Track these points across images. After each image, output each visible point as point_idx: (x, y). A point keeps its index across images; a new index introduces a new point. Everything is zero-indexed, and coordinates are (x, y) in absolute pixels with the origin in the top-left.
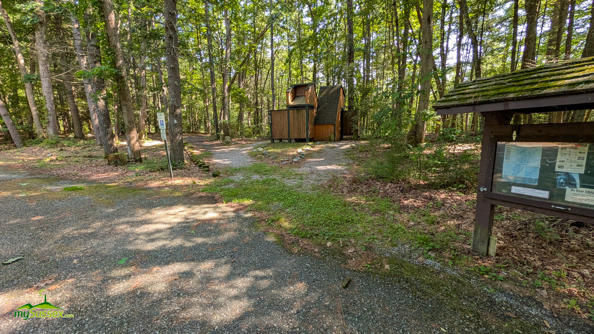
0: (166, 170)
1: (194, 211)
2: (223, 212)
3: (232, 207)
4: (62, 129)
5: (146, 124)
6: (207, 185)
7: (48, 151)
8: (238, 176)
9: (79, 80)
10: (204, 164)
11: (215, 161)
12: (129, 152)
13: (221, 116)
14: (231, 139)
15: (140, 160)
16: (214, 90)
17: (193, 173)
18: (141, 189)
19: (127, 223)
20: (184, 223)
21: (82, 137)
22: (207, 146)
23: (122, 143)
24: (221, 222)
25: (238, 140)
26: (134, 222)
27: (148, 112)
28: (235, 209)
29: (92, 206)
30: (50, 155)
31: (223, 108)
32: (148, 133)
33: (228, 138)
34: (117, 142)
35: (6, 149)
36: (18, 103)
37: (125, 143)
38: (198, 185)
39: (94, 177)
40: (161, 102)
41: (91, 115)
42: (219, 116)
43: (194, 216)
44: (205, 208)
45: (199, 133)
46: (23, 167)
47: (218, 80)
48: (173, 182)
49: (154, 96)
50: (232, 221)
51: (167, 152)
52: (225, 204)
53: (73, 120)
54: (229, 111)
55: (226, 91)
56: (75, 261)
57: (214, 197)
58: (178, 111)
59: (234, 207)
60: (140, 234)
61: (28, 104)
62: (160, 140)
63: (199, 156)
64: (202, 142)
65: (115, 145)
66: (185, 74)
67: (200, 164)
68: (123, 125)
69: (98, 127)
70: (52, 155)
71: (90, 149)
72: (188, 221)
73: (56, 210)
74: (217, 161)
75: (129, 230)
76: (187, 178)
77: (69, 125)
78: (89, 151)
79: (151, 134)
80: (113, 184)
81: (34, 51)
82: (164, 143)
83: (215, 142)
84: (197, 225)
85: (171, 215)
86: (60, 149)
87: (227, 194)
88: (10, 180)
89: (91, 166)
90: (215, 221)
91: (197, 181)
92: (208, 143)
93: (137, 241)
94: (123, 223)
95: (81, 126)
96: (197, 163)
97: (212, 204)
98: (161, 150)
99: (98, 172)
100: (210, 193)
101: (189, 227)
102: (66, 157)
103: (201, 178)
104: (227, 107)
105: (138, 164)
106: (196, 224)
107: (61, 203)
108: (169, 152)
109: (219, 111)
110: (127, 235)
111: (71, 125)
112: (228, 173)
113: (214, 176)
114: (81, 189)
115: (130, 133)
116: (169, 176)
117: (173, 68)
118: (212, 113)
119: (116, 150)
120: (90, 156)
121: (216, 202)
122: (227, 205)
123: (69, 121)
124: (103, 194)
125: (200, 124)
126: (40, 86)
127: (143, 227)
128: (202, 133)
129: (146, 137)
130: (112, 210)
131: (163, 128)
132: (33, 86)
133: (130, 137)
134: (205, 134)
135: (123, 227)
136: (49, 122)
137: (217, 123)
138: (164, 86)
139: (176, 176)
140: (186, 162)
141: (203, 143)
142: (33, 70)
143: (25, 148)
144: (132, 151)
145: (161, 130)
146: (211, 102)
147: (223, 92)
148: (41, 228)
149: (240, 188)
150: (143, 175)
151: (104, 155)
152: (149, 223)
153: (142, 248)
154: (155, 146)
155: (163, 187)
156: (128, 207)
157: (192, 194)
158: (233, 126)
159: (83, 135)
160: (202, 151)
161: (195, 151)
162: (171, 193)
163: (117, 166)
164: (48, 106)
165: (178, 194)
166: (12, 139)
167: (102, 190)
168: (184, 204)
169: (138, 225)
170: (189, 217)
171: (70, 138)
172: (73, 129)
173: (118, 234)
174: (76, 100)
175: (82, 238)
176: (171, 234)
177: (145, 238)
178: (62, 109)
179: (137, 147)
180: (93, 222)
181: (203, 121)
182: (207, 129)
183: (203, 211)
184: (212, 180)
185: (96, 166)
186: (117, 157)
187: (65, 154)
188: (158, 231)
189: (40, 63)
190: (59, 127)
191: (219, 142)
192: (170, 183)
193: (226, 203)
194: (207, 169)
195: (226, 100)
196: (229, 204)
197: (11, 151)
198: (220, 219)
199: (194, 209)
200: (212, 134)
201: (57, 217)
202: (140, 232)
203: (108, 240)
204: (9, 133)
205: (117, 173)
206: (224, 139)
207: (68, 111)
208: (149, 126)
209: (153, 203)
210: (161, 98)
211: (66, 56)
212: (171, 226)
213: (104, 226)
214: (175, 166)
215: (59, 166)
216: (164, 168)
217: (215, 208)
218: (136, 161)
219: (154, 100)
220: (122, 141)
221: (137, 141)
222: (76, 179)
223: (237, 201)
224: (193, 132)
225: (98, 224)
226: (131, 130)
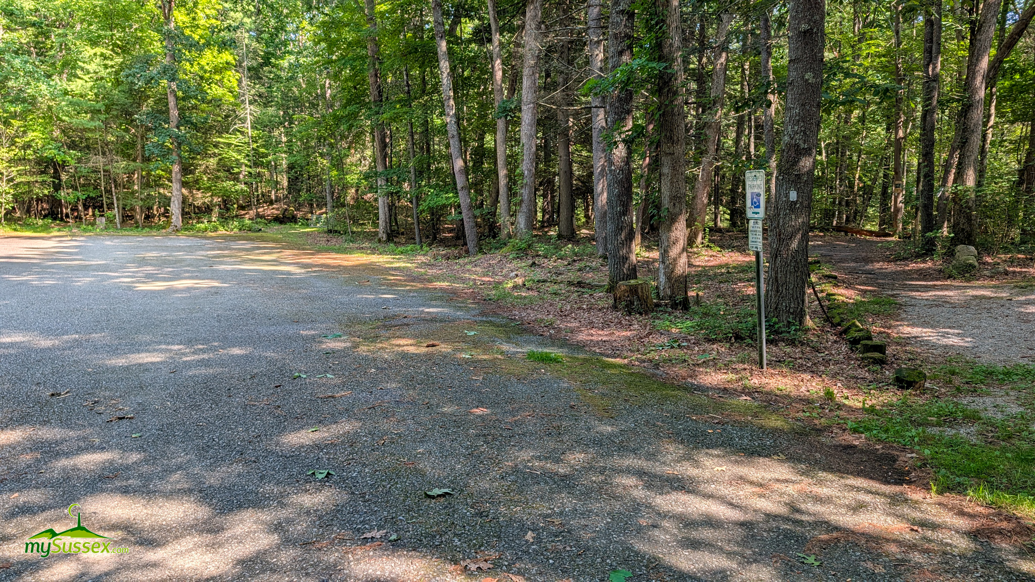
0: (749, 341)
1: (823, 491)
2: (923, 524)
3: (961, 513)
4: (539, 215)
5: (709, 204)
6: (872, 410)
7: (512, 266)
8: (999, 401)
9: (583, 99)
10: (869, 338)
11: (908, 330)
12: (662, 279)
13: (947, 172)
14: (979, 257)
15: (684, 305)
16: (932, 82)
17: (827, 362)
18: (679, 388)
19: (640, 473)
20: (786, 519)
21: (570, 236)
22: (885, 275)
23: (647, 254)
24: (917, 557)
25: (1012, 262)
26: (655, 476)
27: (718, 169)
28: (976, 524)
29: (572, 407)
30: (513, 274)
31: (962, 143)
32: (711, 229)
33: (967, 253)
34: (638, 252)
35: (456, 258)
36: (483, 163)
37: (655, 254)
38: (840, 407)
39: (582, 337)
40: (757, 138)
41: (595, 181)
42: (938, 172)
43: (818, 508)
44: (858, 489)
45: (861, 232)
46: (473, 296)
47: (952, 45)
48: (764, 381)
49: (740, 123)
50: (961, 570)
51: (759, 288)
52: (933, 497)
53: (562, 196)
54: (983, 151)
55: (979, 81)
56: (530, 536)
57: (894, 459)
58: (806, 163)
59: (972, 516)
60: (664, 516)
61: (495, 163)
62: (742, 249)
63: (856, 309)
64: (867, 260)
65: (633, 258)
66: (838, 45)
67: (854, 334)
68: (658, 207)
69: (605, 213)
70: (517, 275)
71: (582, 264)
72: (798, 516)
73: (512, 400)
74: (916, 331)
75: (639, 493)
76: (807, 376)
77: (552, 207)
78: (580, 270)
79: (720, 230)
80: (618, 361)
81: (520, 49)
82: (753, 259)
83: (912, 266)
84: (827, 542)
85: (752, 483)
86: (530, 262)
87: (949, 459)
88: (454, 321)
89: (579, 308)
90: (893, 548)
91: (840, 392)
92: (891, 267)
93: (657, 532)
94: (628, 471)
95: (572, 208)
96: (846, 331)
97: (887, 482)
98: (740, 280)
99: (592, 325)
100: (879, 441)
101: (801, 541)
102: (538, 281)
103: (853, 382)
104: (976, 140)
105: (677, 313)
106: (824, 537)
107: (520, 386)
108: (763, 286)
109: (940, 156)
110: (637, 507)
111: (556, 206)
112: (957, 381)
113: (903, 383)
114: (555, 361)
115: (669, 229)
116: (755, 362)
117: (805, 32)
118: (915, 162)
119: (633, 272)
120: (580, 284)
121: (900, 478)
122: (941, 499)
123: (553, 197)
124: (596, 383)
125: (866, 204)
126: (517, 123)
127: (674, 496)
128: (871, 233)
129: (706, 241)
130: (609, 429)
131: (756, 215)
132: (507, 123)
133: (668, 238)
134: (882, 234)
135: (630, 481)
136: (522, 201)
137: (930, 198)
138: (773, 93)
139: (777, 362)
140: (809, 322)
141: (869, 267)
142: (512, 90)
143: (480, 256)
144: (669, 278)
145: (751, 222)
146: (914, 127)
147: (967, 86)
148: (484, 435)
149: (1004, 450)
150: (688, 348)
151: (606, 282)
152: (689, 492)
153: (667, 558)
154: (727, 265)
155: (735, 393)
156: (646, 429)
157: (819, 431)
158: (993, 207)
159: (573, 232)
160: (865, 291)
161: (841, 291)
162: (755, 415)
163: (630, 314)
164: (526, 167)
165: (774, 422)
166: (465, 237)
167: (595, 372)
168: (792, 459)
169: (662, 487)
170: (803, 507)
171: (550, 238)
172: (558, 216)
173: (616, 498)
174: (571, 149)
175: (546, 483)
176: (744, 543)
177: (675, 531)
178: (545, 171)
179: (682, 267)
180: (571, 449)
181: (877, 190)
182: (888, 220)
183: (850, 497)
184: (890, 397)
185: (589, 309)
186: (633, 290)
187: (539, 274)
188: (710, 522)
189: (526, 72)
190: (536, 211)
191: (930, 264)
192: (755, 381)
193: (940, 493)
194: (877, 355)
195: (977, 115)
196: (952, 499)
197: (461, 261)
198: (913, 547)
199: (820, 482)
200: (906, 237)
201: (510, 419)
202: (666, 508)
203: (595, 506)
204: (463, 224)
205: (629, 333)
206: (950, 254)
207: (555, 174)
208: (717, 208)
209: (704, 434)
210: (757, 127)
211: (569, 49)
212: (749, 517)
213: (590, 468)
214: (777, 332)
215: (526, 301)
216: (745, 333)
217: (895, 500)
218: (675, 306)
219: (739, 134)
220: (649, 248)
221: (684, 250)
222: (551, 334)
223: (989, 498)
224: (838, 229)
225: (577, 458)
226: (673, 219)
